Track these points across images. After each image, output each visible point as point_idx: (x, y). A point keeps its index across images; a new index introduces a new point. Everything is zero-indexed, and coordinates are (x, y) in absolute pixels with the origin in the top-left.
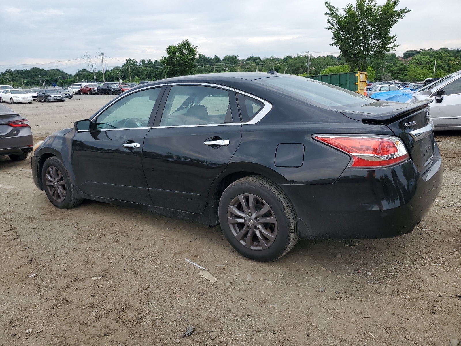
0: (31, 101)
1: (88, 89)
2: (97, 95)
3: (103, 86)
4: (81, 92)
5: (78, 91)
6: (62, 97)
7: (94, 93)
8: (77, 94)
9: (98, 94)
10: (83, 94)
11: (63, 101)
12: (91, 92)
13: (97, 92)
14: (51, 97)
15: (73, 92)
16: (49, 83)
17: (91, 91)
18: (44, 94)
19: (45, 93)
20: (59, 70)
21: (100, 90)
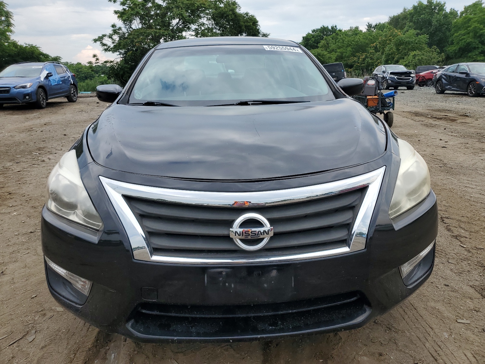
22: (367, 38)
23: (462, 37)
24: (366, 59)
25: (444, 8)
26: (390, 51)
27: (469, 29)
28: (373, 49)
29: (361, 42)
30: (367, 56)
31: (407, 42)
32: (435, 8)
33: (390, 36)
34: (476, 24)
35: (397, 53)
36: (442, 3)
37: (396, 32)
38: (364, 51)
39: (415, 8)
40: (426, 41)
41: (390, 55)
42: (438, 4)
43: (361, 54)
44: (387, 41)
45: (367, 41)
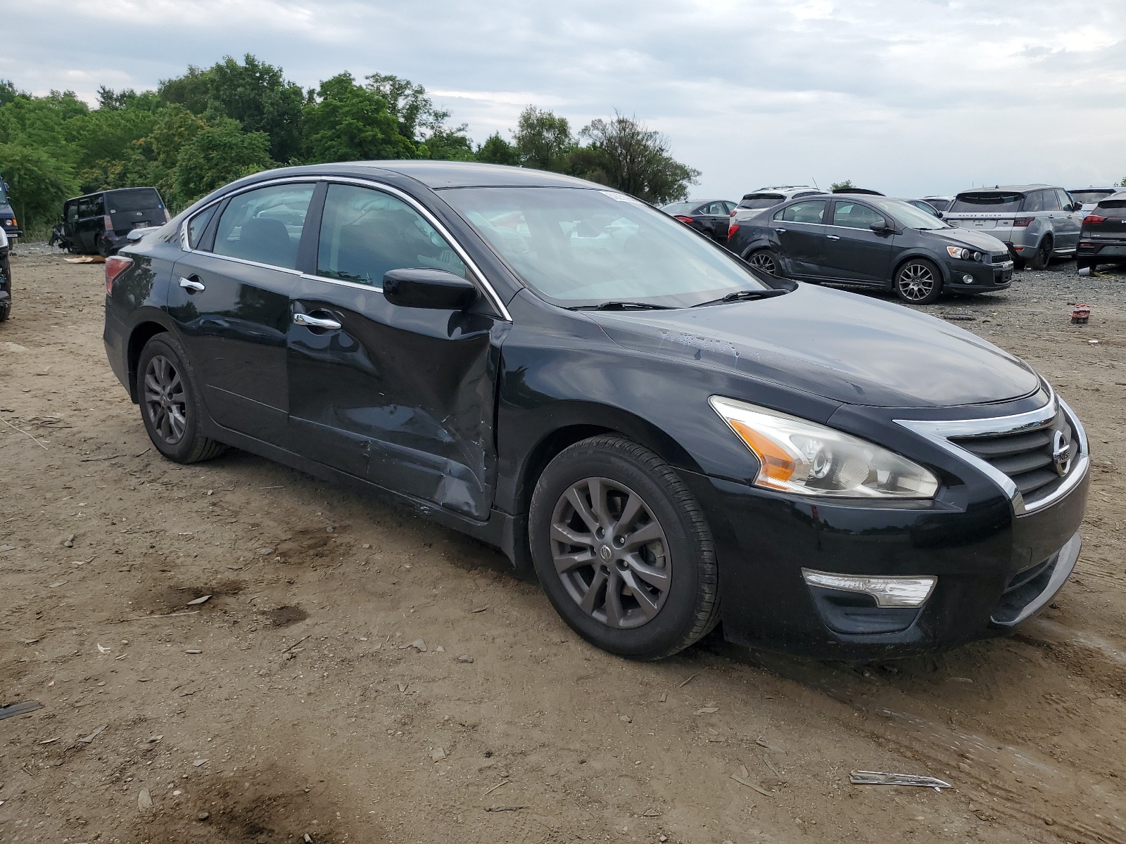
22: (120, 125)
23: (329, 143)
24: (128, 175)
25: (281, 80)
26: (189, 160)
27: (337, 127)
28: (140, 153)
29: (105, 134)
30: (128, 169)
31: (226, 144)
32: (261, 78)
33: (180, 127)
34: (349, 120)
35: (206, 167)
36: (276, 69)
37: (192, 120)
38: (116, 155)
39: (219, 69)
40: (266, 146)
41: (191, 169)
42: (268, 70)
43: (108, 162)
44: (176, 138)
45: (119, 132)
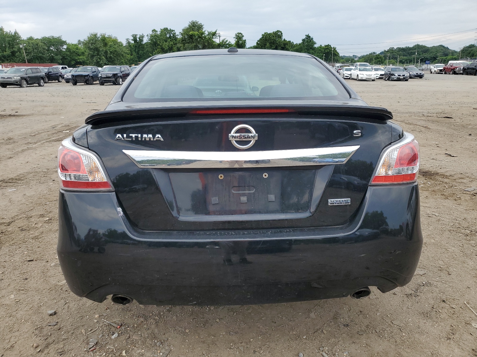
0: (374, 79)
1: (452, 68)
2: (461, 76)
3: (470, 65)
4: (443, 71)
5: (441, 70)
6: (406, 76)
7: (458, 72)
8: (438, 73)
9: (462, 74)
10: (445, 73)
11: (407, 80)
12: (455, 72)
13: (462, 71)
14: (395, 75)
15: (435, 71)
16: (424, 61)
17: (455, 70)
18: (389, 72)
19: (391, 71)
20: (444, 47)
21: (465, 69)
